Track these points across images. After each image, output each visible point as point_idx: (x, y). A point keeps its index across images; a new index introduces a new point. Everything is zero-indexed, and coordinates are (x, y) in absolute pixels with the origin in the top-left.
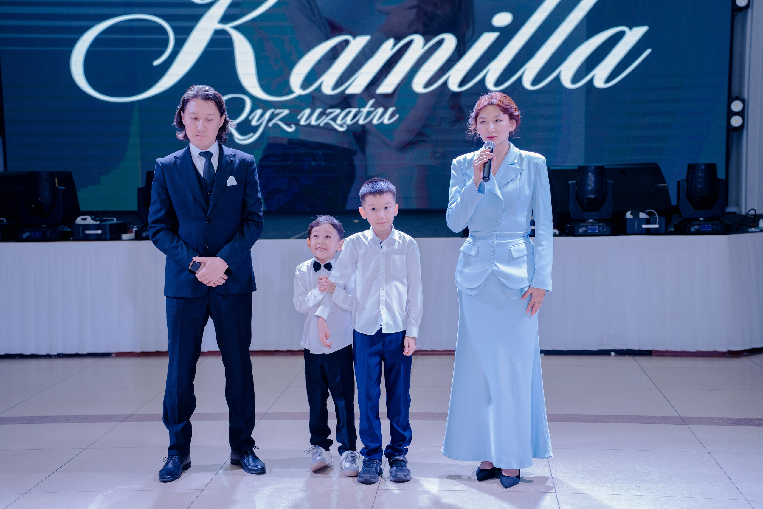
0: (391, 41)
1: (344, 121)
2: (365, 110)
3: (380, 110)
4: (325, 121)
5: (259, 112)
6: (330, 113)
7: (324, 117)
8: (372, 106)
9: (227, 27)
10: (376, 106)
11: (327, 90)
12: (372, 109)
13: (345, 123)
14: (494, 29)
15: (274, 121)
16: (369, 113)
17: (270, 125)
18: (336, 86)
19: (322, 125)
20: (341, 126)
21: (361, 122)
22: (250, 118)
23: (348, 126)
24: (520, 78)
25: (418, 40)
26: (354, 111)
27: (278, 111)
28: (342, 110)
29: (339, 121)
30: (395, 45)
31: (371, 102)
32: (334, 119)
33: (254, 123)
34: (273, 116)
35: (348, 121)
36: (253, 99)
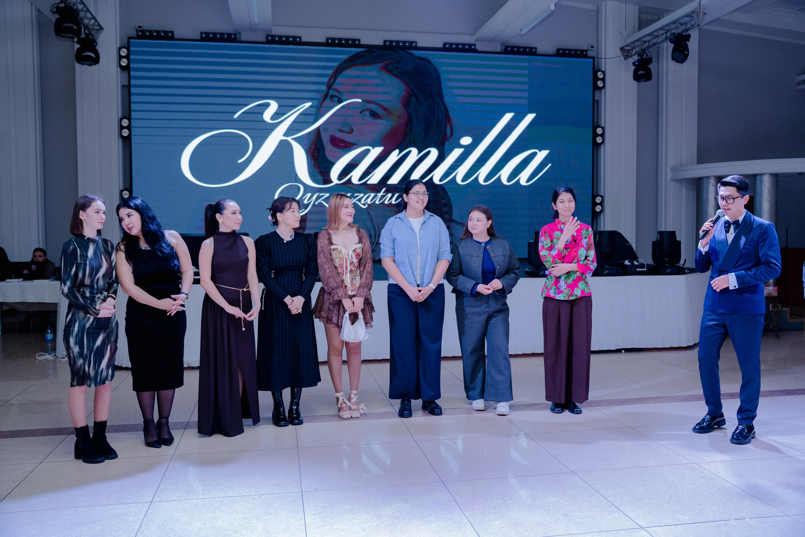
0: (397, 151)
2: (380, 195)
3: (390, 195)
4: (354, 201)
5: (309, 195)
6: (357, 196)
7: (353, 199)
8: (384, 193)
9: (289, 139)
10: (387, 192)
11: (355, 181)
12: (384, 194)
13: (366, 203)
14: (461, 146)
15: (319, 201)
16: (383, 196)
17: (316, 203)
18: (360, 179)
20: (364, 205)
21: (377, 202)
22: (303, 198)
23: (369, 205)
24: (477, 177)
25: (414, 151)
26: (373, 195)
27: (322, 194)
28: (365, 195)
29: (363, 202)
30: (400, 153)
32: (360, 200)
33: (306, 202)
34: (318, 198)
35: (369, 201)
36: (305, 186)
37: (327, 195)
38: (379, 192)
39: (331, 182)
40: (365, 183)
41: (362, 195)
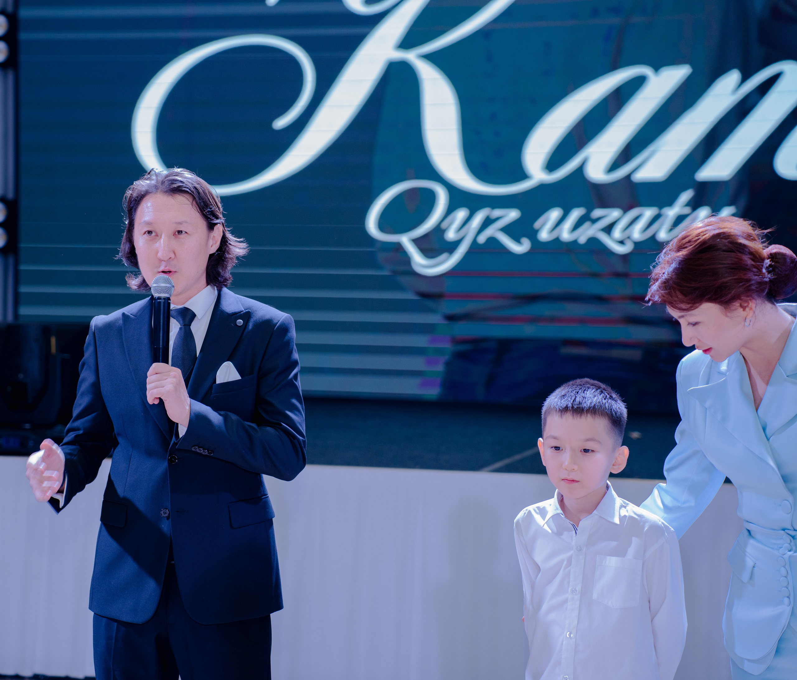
0: (734, 76)
1: (627, 232)
2: (672, 213)
3: (704, 213)
4: (590, 233)
5: (461, 214)
6: (600, 218)
7: (587, 224)
8: (688, 204)
9: (412, 56)
10: (695, 204)
11: (598, 171)
12: (687, 210)
13: (629, 238)
15: (489, 232)
16: (679, 219)
17: (482, 239)
18: (614, 166)
19: (582, 240)
20: (622, 242)
21: (663, 236)
22: (444, 225)
23: (636, 243)
25: (794, 71)
26: (648, 213)
27: (497, 213)
28: (625, 212)
29: (617, 233)
30: (741, 84)
31: (686, 196)
32: (608, 229)
33: (451, 235)
34: (487, 222)
35: (637, 233)
36: (453, 190)
37: (513, 214)
38: (670, 203)
39: (523, 176)
40: (628, 177)
41: (615, 213)
